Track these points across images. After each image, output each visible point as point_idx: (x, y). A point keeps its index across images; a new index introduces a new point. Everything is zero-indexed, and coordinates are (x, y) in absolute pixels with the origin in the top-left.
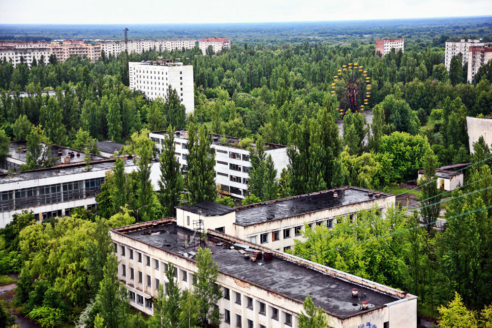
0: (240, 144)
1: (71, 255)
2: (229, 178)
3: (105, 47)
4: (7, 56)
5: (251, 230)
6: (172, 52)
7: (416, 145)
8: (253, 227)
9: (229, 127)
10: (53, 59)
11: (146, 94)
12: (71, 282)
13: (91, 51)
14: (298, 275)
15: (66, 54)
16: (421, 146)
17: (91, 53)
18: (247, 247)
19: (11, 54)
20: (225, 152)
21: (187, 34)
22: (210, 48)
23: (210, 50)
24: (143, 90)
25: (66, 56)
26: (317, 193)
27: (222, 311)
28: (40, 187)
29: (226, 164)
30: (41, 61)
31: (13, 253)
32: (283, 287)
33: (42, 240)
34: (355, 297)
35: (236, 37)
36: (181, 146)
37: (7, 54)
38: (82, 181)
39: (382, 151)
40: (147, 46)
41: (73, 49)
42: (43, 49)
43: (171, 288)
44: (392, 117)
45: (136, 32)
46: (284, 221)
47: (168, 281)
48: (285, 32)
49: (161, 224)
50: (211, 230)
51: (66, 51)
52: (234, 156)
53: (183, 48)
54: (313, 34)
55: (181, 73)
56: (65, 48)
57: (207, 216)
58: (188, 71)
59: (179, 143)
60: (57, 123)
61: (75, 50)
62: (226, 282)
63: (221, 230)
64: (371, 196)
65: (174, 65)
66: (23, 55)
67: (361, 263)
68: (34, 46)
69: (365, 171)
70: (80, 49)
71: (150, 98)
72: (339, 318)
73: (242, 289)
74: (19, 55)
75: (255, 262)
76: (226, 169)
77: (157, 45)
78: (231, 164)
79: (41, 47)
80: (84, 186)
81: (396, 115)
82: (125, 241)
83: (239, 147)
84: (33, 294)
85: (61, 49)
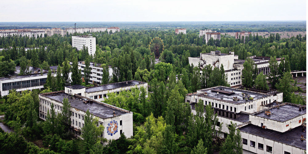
0: (101, 66)
1: (24, 103)
2: (97, 79)
3: (69, 30)
4: (28, 34)
5: (91, 94)
6: (95, 33)
7: (168, 67)
8: (91, 93)
9: (100, 60)
10: (46, 35)
11: (78, 48)
12: (23, 112)
13: (62, 32)
14: (99, 107)
15: (52, 33)
16: (170, 67)
17: (63, 33)
18: (86, 99)
19: (29, 33)
20: (95, 69)
21: (107, 26)
22: (111, 31)
23: (111, 32)
24: (76, 47)
25: (52, 34)
26: (121, 83)
27: (72, 120)
28: (22, 81)
29: (96, 73)
30: (41, 36)
31: (7, 104)
32: (92, 111)
33: (15, 98)
34: (114, 113)
35: (127, 27)
36: (80, 67)
37: (28, 33)
38: (39, 79)
39: (155, 69)
40: (86, 30)
41: (55, 31)
42: (42, 32)
43: (53, 111)
44: (166, 57)
45: (87, 25)
46: (104, 91)
47: (51, 109)
48: (147, 25)
49: (59, 92)
50: (76, 94)
51: (52, 32)
52: (98, 70)
53: (100, 31)
54: (158, 26)
55: (91, 40)
56: (52, 31)
57: (74, 89)
58: (94, 40)
59: (80, 66)
60: (36, 59)
61: (56, 32)
62: (73, 110)
63: (80, 94)
64: (139, 83)
65: (88, 37)
66: (34, 34)
67: (125, 104)
68: (40, 30)
69: (145, 76)
70: (58, 31)
71: (79, 50)
72: (103, 119)
73: (77, 112)
74: (32, 34)
75: (86, 104)
76: (96, 75)
77: (91, 30)
78: (97, 73)
79: (43, 31)
80: (40, 81)
81: (168, 57)
82: (44, 98)
83: (101, 67)
84: (9, 117)
85: (50, 31)
